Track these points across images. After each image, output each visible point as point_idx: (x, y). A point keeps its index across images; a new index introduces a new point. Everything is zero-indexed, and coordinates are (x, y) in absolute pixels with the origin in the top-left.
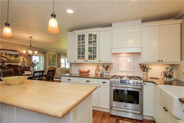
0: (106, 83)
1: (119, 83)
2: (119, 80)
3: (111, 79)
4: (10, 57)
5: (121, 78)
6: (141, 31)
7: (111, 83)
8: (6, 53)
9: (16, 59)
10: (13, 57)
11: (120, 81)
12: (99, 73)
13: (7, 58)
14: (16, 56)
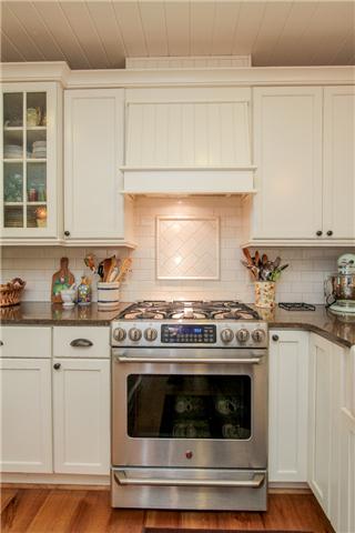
0: (91, 344)
1: (158, 342)
2: (156, 326)
3: (115, 324)
5: (165, 317)
6: (251, 104)
7: (115, 343)
11: (162, 333)
12: (68, 295)
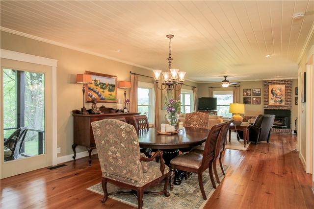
4: (102, 90)
8: (95, 81)
9: (111, 95)
10: (107, 89)
13: (97, 93)
14: (112, 88)
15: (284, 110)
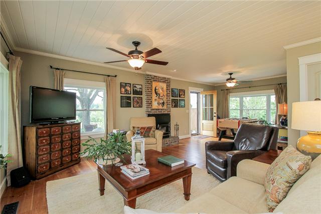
15: (165, 114)
